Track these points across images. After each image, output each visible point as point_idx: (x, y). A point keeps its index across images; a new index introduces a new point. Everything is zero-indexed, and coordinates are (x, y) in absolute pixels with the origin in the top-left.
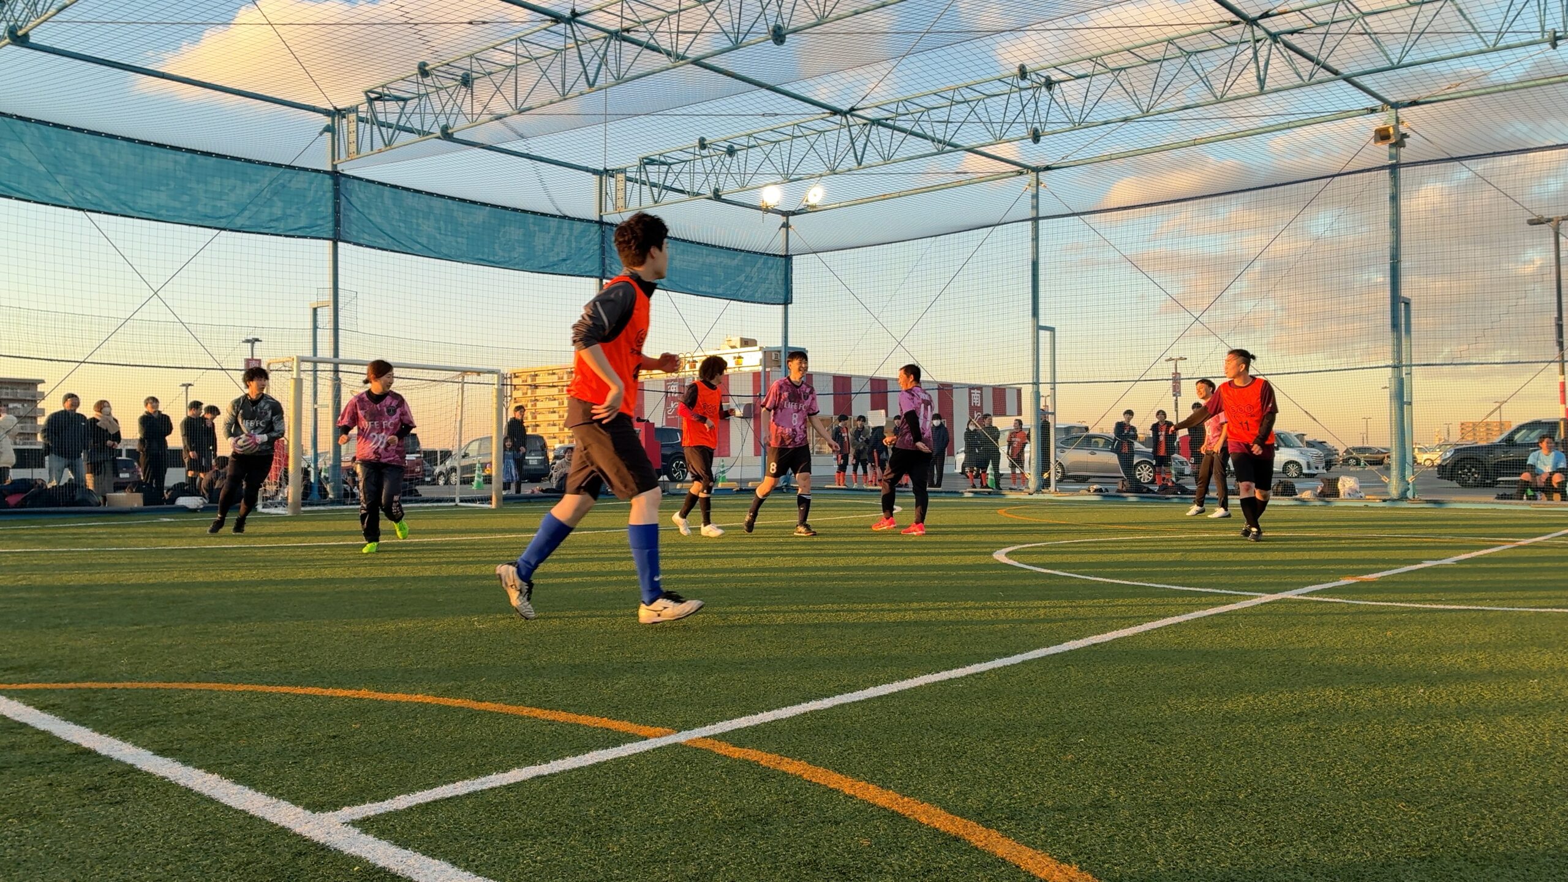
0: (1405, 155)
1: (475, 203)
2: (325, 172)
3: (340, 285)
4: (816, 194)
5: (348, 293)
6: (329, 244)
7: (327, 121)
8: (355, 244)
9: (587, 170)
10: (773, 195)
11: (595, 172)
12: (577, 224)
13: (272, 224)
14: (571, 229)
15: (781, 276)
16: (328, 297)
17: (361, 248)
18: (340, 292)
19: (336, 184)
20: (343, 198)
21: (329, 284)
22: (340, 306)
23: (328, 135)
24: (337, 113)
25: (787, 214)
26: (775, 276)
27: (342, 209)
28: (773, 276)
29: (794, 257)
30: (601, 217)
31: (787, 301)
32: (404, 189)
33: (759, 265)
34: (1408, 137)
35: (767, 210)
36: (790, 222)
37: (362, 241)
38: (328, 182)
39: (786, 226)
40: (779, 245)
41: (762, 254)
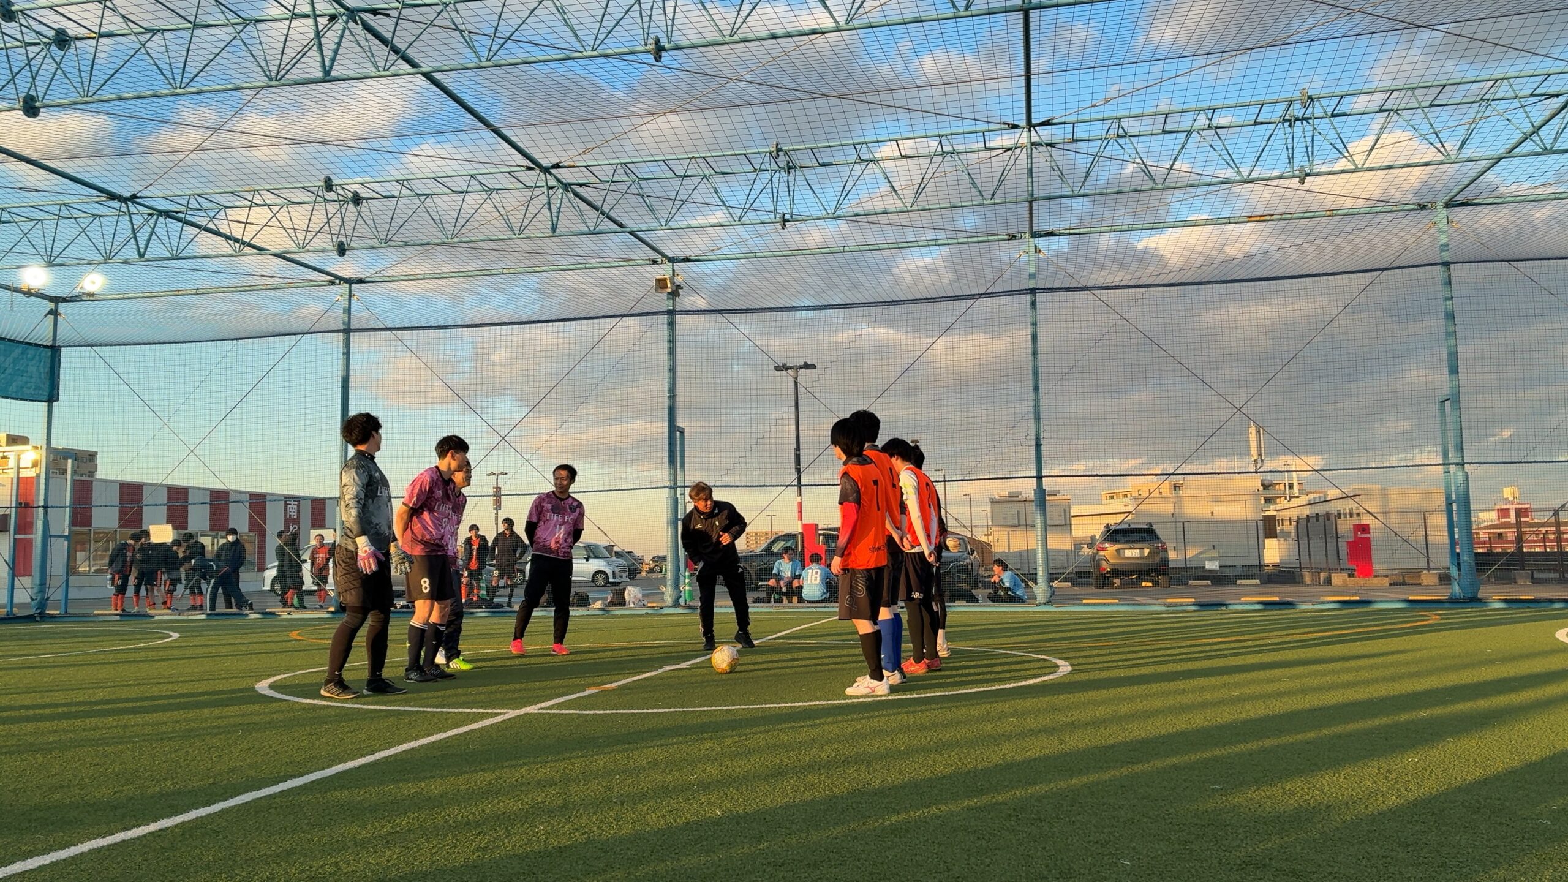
0: (680, 303)
4: (93, 281)
10: (36, 276)
15: (44, 369)
25: (56, 300)
26: (37, 368)
28: (34, 369)
29: (63, 349)
31: (52, 397)
33: (16, 355)
35: (29, 293)
36: (59, 310)
39: (54, 313)
40: (43, 334)
41: (19, 342)
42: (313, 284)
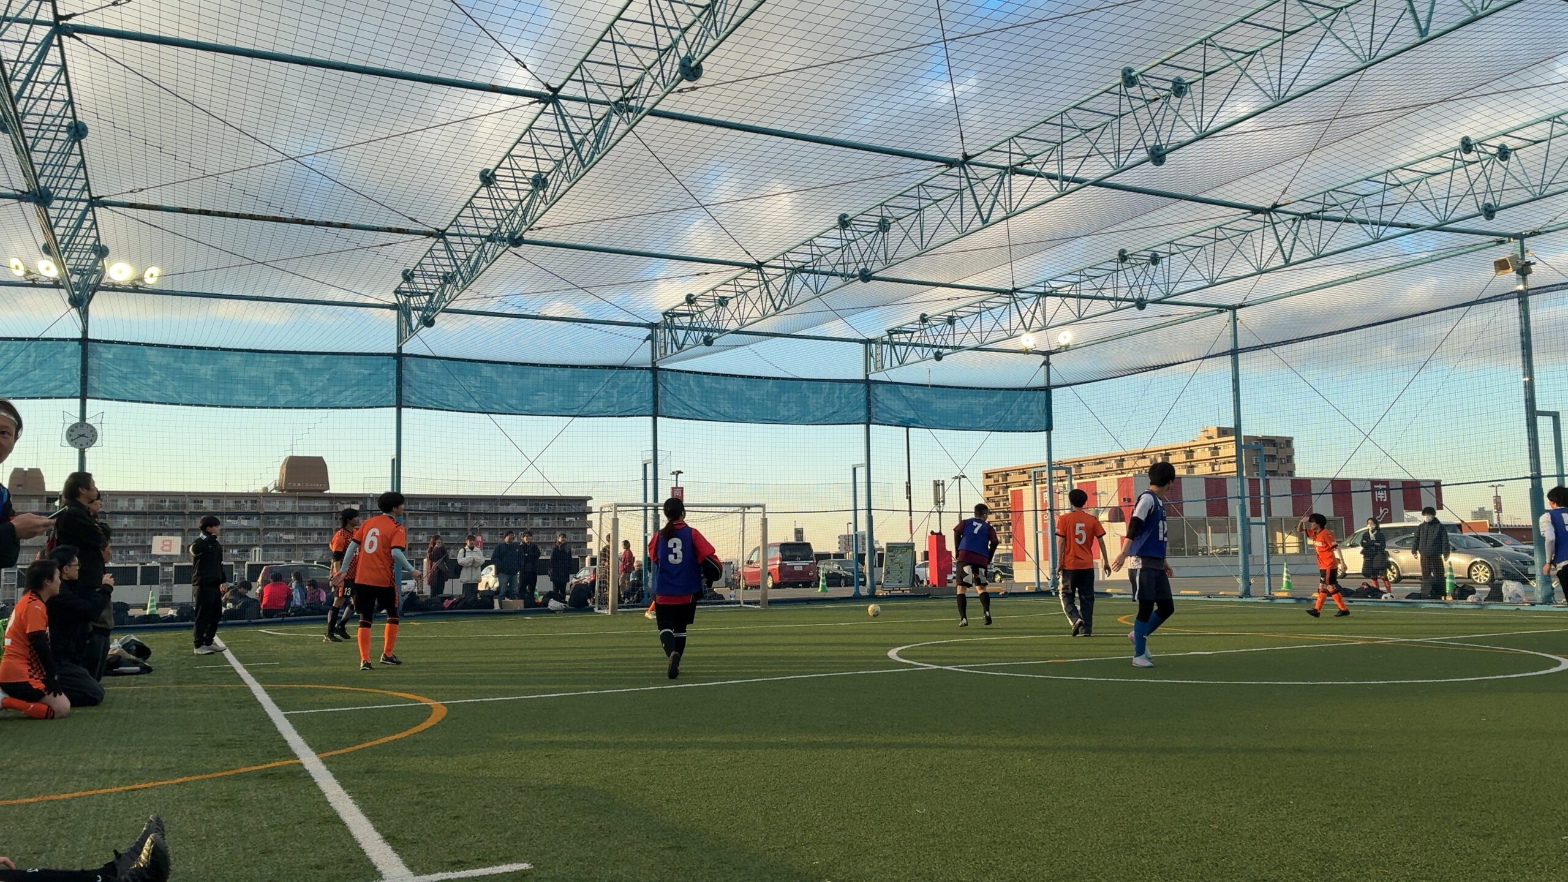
0: (1533, 280)
1: (760, 378)
2: (647, 368)
3: (659, 448)
4: (1065, 337)
5: (664, 453)
6: (650, 419)
7: (648, 332)
8: (669, 417)
9: (855, 341)
10: (1028, 340)
11: (861, 341)
12: (846, 386)
13: (609, 409)
14: (841, 389)
15: (1042, 407)
16: (650, 456)
17: (673, 420)
18: (659, 453)
19: (655, 376)
20: (659, 385)
21: (651, 448)
22: (659, 462)
23: (649, 342)
24: (653, 326)
25: (1047, 354)
26: (1036, 407)
27: (659, 394)
28: (1035, 409)
29: (1053, 390)
30: (867, 376)
31: (1049, 428)
32: (705, 373)
33: (1019, 400)
34: (1534, 264)
35: (1027, 352)
36: (1051, 361)
37: (673, 415)
38: (649, 375)
39: (1047, 363)
40: (1040, 381)
41: (1021, 389)
42: (1204, 315)
